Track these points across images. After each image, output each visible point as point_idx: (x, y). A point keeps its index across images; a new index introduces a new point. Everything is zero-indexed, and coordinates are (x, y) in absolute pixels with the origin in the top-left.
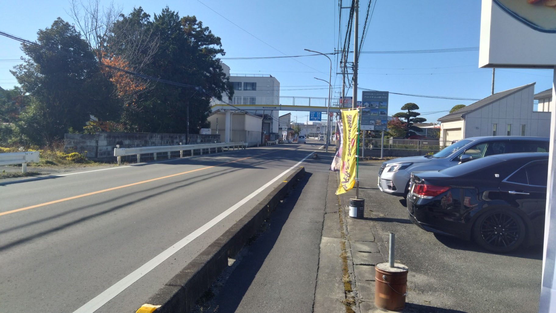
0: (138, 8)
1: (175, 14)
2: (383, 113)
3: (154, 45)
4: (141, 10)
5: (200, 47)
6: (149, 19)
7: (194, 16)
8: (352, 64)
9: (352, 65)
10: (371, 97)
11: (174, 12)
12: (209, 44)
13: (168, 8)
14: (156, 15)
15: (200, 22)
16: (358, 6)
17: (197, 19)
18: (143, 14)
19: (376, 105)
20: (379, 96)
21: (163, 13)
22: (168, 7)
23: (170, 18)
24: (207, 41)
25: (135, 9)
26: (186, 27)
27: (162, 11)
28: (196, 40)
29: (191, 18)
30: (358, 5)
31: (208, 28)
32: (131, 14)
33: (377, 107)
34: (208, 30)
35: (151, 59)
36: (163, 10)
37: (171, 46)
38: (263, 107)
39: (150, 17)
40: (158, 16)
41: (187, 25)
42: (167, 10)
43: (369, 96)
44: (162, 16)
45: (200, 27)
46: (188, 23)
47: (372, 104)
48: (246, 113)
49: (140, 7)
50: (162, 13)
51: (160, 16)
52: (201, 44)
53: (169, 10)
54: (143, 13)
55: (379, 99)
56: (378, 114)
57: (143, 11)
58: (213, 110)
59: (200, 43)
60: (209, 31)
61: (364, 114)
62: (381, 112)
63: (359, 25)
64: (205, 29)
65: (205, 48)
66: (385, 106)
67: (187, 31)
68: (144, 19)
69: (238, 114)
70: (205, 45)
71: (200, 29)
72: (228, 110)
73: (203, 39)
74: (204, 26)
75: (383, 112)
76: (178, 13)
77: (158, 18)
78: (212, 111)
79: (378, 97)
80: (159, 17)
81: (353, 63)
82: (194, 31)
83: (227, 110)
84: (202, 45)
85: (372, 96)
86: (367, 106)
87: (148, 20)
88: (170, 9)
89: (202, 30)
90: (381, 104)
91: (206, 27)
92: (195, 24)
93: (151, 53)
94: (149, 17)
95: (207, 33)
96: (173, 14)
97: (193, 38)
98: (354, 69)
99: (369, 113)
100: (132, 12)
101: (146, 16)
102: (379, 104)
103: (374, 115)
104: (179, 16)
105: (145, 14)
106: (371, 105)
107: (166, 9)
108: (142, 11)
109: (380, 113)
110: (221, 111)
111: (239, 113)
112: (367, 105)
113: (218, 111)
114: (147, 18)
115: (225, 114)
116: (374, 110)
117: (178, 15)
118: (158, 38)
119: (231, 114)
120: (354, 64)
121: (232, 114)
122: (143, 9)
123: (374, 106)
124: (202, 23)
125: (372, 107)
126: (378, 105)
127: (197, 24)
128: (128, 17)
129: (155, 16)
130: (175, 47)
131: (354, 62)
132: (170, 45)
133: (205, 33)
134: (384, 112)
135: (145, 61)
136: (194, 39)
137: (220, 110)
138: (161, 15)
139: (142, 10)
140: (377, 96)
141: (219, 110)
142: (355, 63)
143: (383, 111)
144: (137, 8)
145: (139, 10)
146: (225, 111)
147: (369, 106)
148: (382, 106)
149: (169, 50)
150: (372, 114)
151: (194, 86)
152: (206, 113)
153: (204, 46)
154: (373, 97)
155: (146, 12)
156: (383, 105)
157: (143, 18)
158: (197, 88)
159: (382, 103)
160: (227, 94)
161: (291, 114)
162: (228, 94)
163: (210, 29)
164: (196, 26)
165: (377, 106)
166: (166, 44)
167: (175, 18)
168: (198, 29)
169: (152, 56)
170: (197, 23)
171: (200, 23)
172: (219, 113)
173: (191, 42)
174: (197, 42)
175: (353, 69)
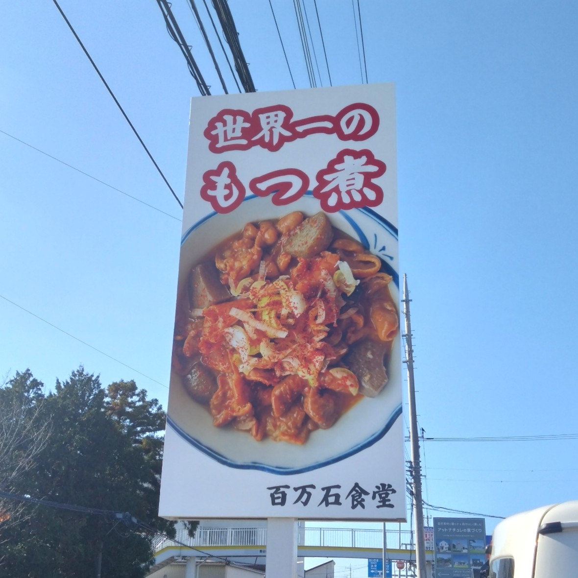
0: (24, 371)
1: (93, 378)
2: (478, 562)
3: (41, 437)
4: (28, 374)
5: (139, 436)
6: (40, 389)
7: (132, 381)
8: (409, 465)
9: (410, 467)
10: (450, 529)
11: (92, 376)
12: (155, 430)
13: (83, 369)
14: (60, 381)
15: (143, 390)
16: (412, 359)
17: (137, 385)
18: (31, 382)
19: (462, 546)
20: (466, 527)
21: (73, 377)
22: (81, 368)
23: (85, 385)
24: (153, 424)
25: (18, 374)
26: (116, 401)
27: (71, 374)
28: (132, 423)
29: (126, 383)
30: (412, 357)
31: (156, 400)
32: (11, 381)
33: (465, 551)
34: (156, 404)
35: (34, 462)
36: (73, 373)
37: (77, 437)
38: (261, 551)
39: (42, 386)
40: (64, 383)
41: (119, 396)
42: (81, 373)
43: (447, 527)
44: (70, 383)
45: (143, 399)
46: (121, 392)
47: (454, 545)
48: (228, 563)
49: (28, 370)
50: (71, 379)
51: (67, 383)
52: (142, 429)
53: (85, 373)
54: (31, 379)
55: (467, 533)
56: (469, 564)
57: (32, 376)
58: (159, 559)
59: (139, 429)
60: (158, 406)
61: (440, 564)
62: (473, 560)
63: (415, 393)
64: (150, 402)
65: (148, 437)
66: (480, 547)
67: (117, 408)
68: (31, 391)
69: (212, 566)
70: (149, 432)
71: (141, 403)
72: (190, 557)
73: (146, 421)
74: (148, 399)
75: (477, 560)
76: (98, 377)
77: (63, 387)
78: (155, 561)
79: (465, 530)
80: (64, 385)
81: (410, 462)
82: (130, 407)
83: (188, 558)
84: (143, 432)
85: (452, 527)
86: (444, 549)
87: (40, 392)
88: (85, 370)
89: (145, 404)
90: (473, 544)
91: (152, 400)
92: (134, 394)
93: (35, 450)
94: (40, 387)
95: (154, 410)
96: (90, 379)
97: (128, 420)
98: (413, 473)
99: (451, 563)
100: (13, 379)
101: (36, 384)
102: (469, 544)
103: (460, 566)
104: (100, 382)
105: (35, 380)
106: (452, 546)
107: (78, 371)
108: (30, 377)
109: (471, 563)
110: (178, 561)
111: (213, 564)
112: (445, 546)
113: (172, 560)
114: (37, 389)
115: (185, 565)
116: (458, 556)
117: (98, 382)
118: (49, 424)
119: (197, 565)
120: (413, 464)
121: (198, 567)
122: (32, 373)
123: (459, 548)
124: (146, 391)
125: (454, 549)
126: (466, 547)
127: (138, 395)
128: (5, 388)
129: (58, 383)
130: (84, 437)
131: (412, 460)
132: (75, 434)
133: (150, 410)
134: (479, 560)
135: (21, 466)
136: (130, 422)
137: (176, 558)
138: (69, 381)
139: (30, 375)
140: (463, 528)
141: (173, 557)
142: (415, 462)
143: (478, 558)
144: (22, 371)
145: (25, 374)
146: (185, 559)
147: (449, 549)
148: (474, 547)
149: (72, 445)
150: (456, 565)
151: (113, 512)
152: (144, 565)
153: (148, 434)
154: (454, 530)
155: (36, 378)
156: (477, 547)
157: (30, 388)
158: (119, 516)
159: (474, 541)
160: (185, 525)
161: (334, 564)
162: (188, 526)
163: (160, 403)
164: (135, 398)
165: (464, 548)
166: (69, 432)
167: (94, 386)
168: (138, 404)
169: (36, 455)
170: (137, 392)
171: (144, 392)
172: (173, 563)
173: (123, 427)
174: (134, 427)
175: (412, 475)
